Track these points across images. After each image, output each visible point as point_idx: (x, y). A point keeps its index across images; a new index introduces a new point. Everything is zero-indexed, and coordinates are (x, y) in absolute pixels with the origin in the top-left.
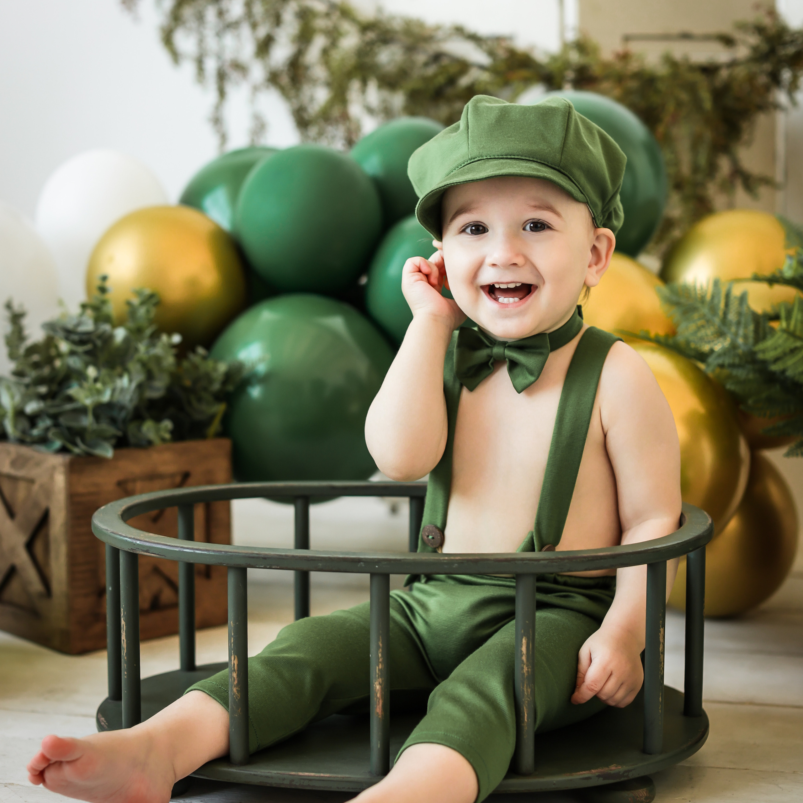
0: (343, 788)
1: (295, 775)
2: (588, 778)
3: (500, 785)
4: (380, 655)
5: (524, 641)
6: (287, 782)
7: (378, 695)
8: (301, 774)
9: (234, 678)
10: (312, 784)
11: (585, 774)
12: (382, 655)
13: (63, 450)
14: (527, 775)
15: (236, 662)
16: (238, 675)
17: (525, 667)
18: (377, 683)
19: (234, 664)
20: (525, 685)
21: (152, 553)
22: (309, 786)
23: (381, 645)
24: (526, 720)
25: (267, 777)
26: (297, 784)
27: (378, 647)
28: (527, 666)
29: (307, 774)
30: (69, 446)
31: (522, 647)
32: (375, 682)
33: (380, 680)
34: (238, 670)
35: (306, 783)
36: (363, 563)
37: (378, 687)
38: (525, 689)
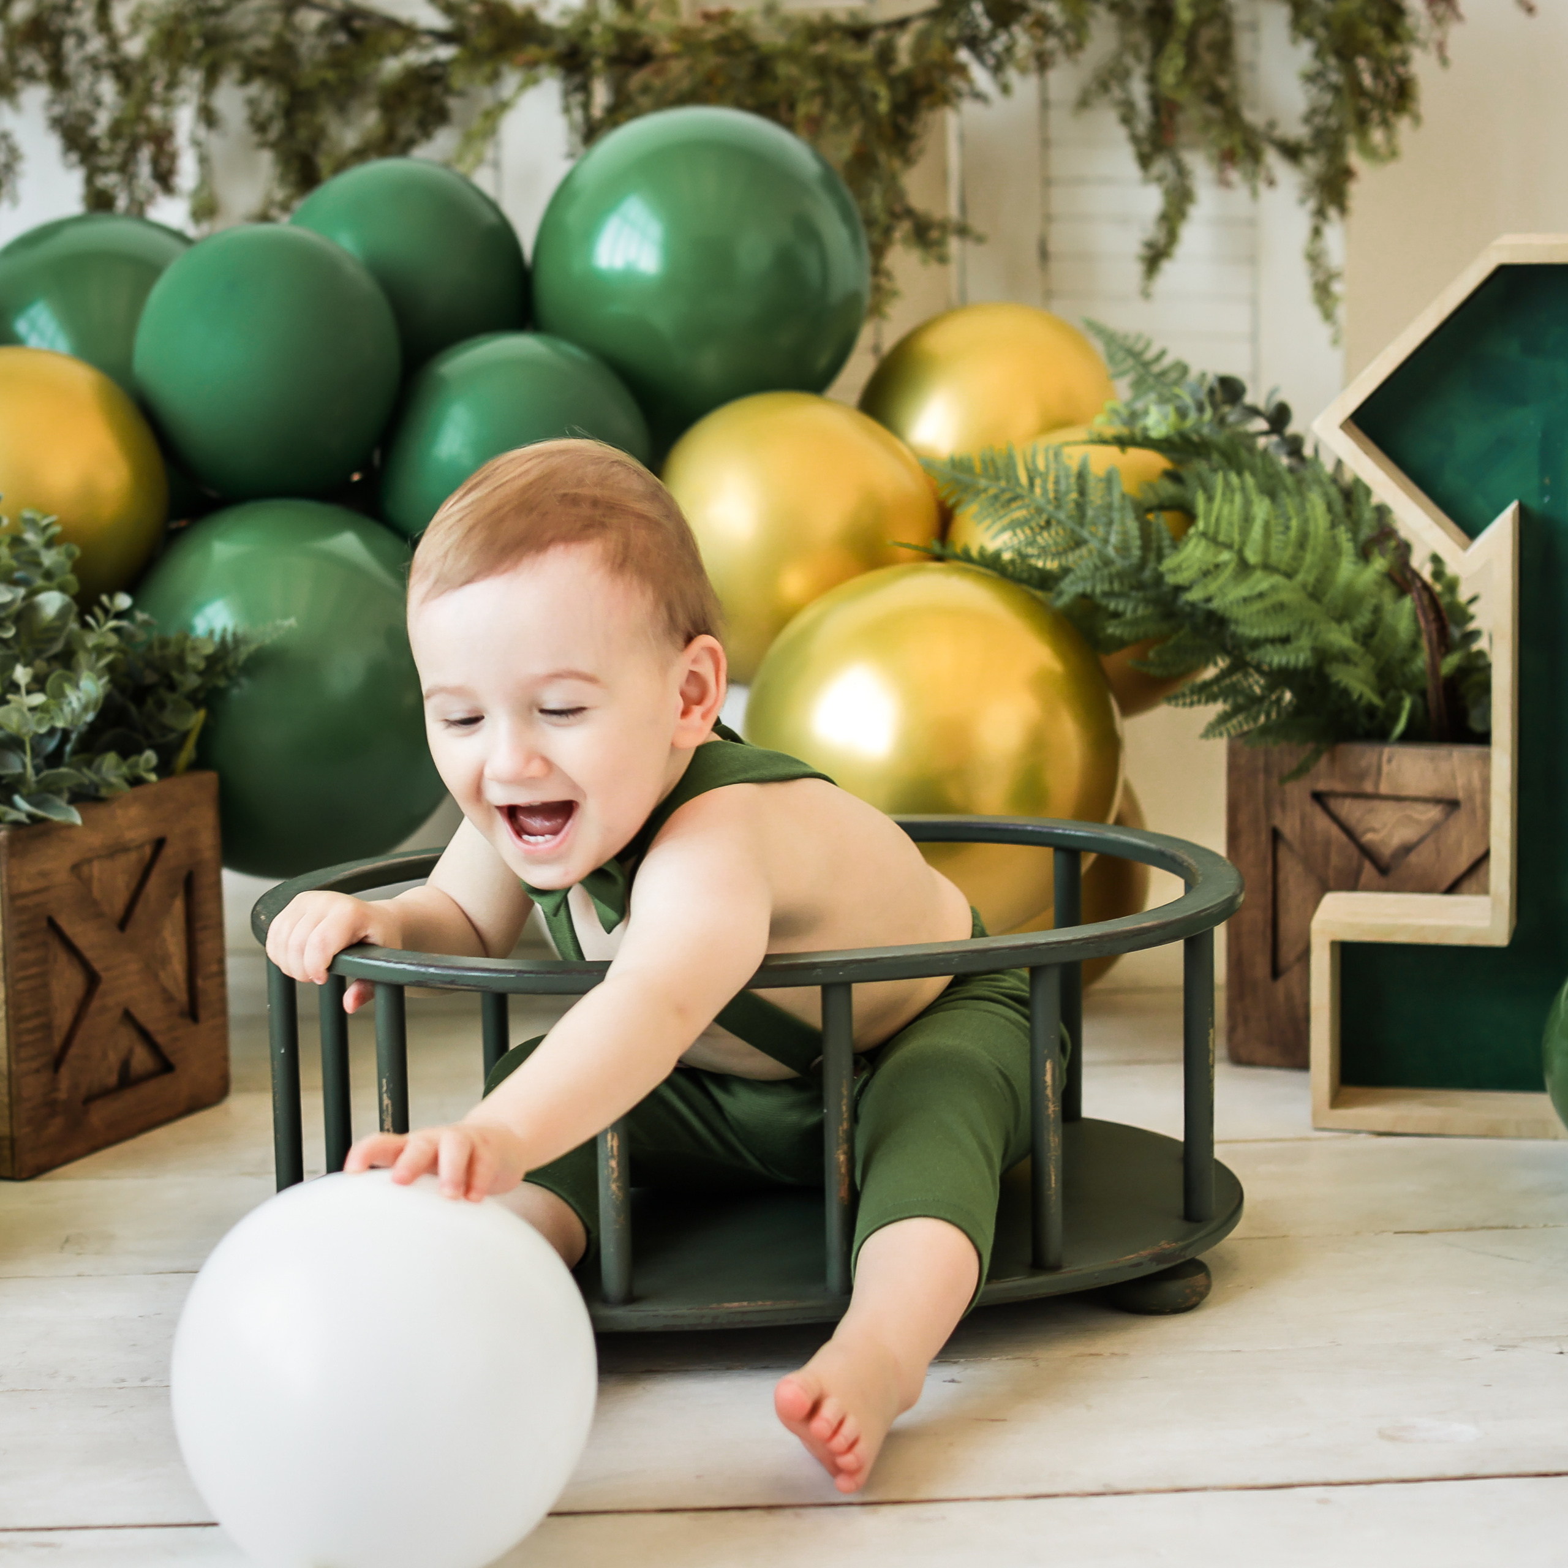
0: (796, 1319)
1: (717, 1309)
2: (1140, 1264)
4: (844, 1108)
5: (1048, 1066)
6: (707, 1321)
7: (843, 1170)
8: (727, 1305)
9: (612, 1169)
10: (747, 1318)
11: (1131, 1258)
14: (1056, 1268)
15: (615, 1143)
16: (618, 1164)
17: (1050, 1104)
18: (840, 1152)
19: (612, 1147)
20: (1052, 1133)
21: (462, 985)
22: (742, 1322)
23: (845, 1092)
24: (1053, 1185)
25: (675, 1316)
26: (724, 1322)
27: (840, 1096)
28: (1053, 1103)
29: (735, 1305)
31: (1045, 1075)
32: (838, 1150)
33: (843, 1146)
34: (618, 1156)
35: (737, 1318)
36: (820, 970)
37: (842, 1158)
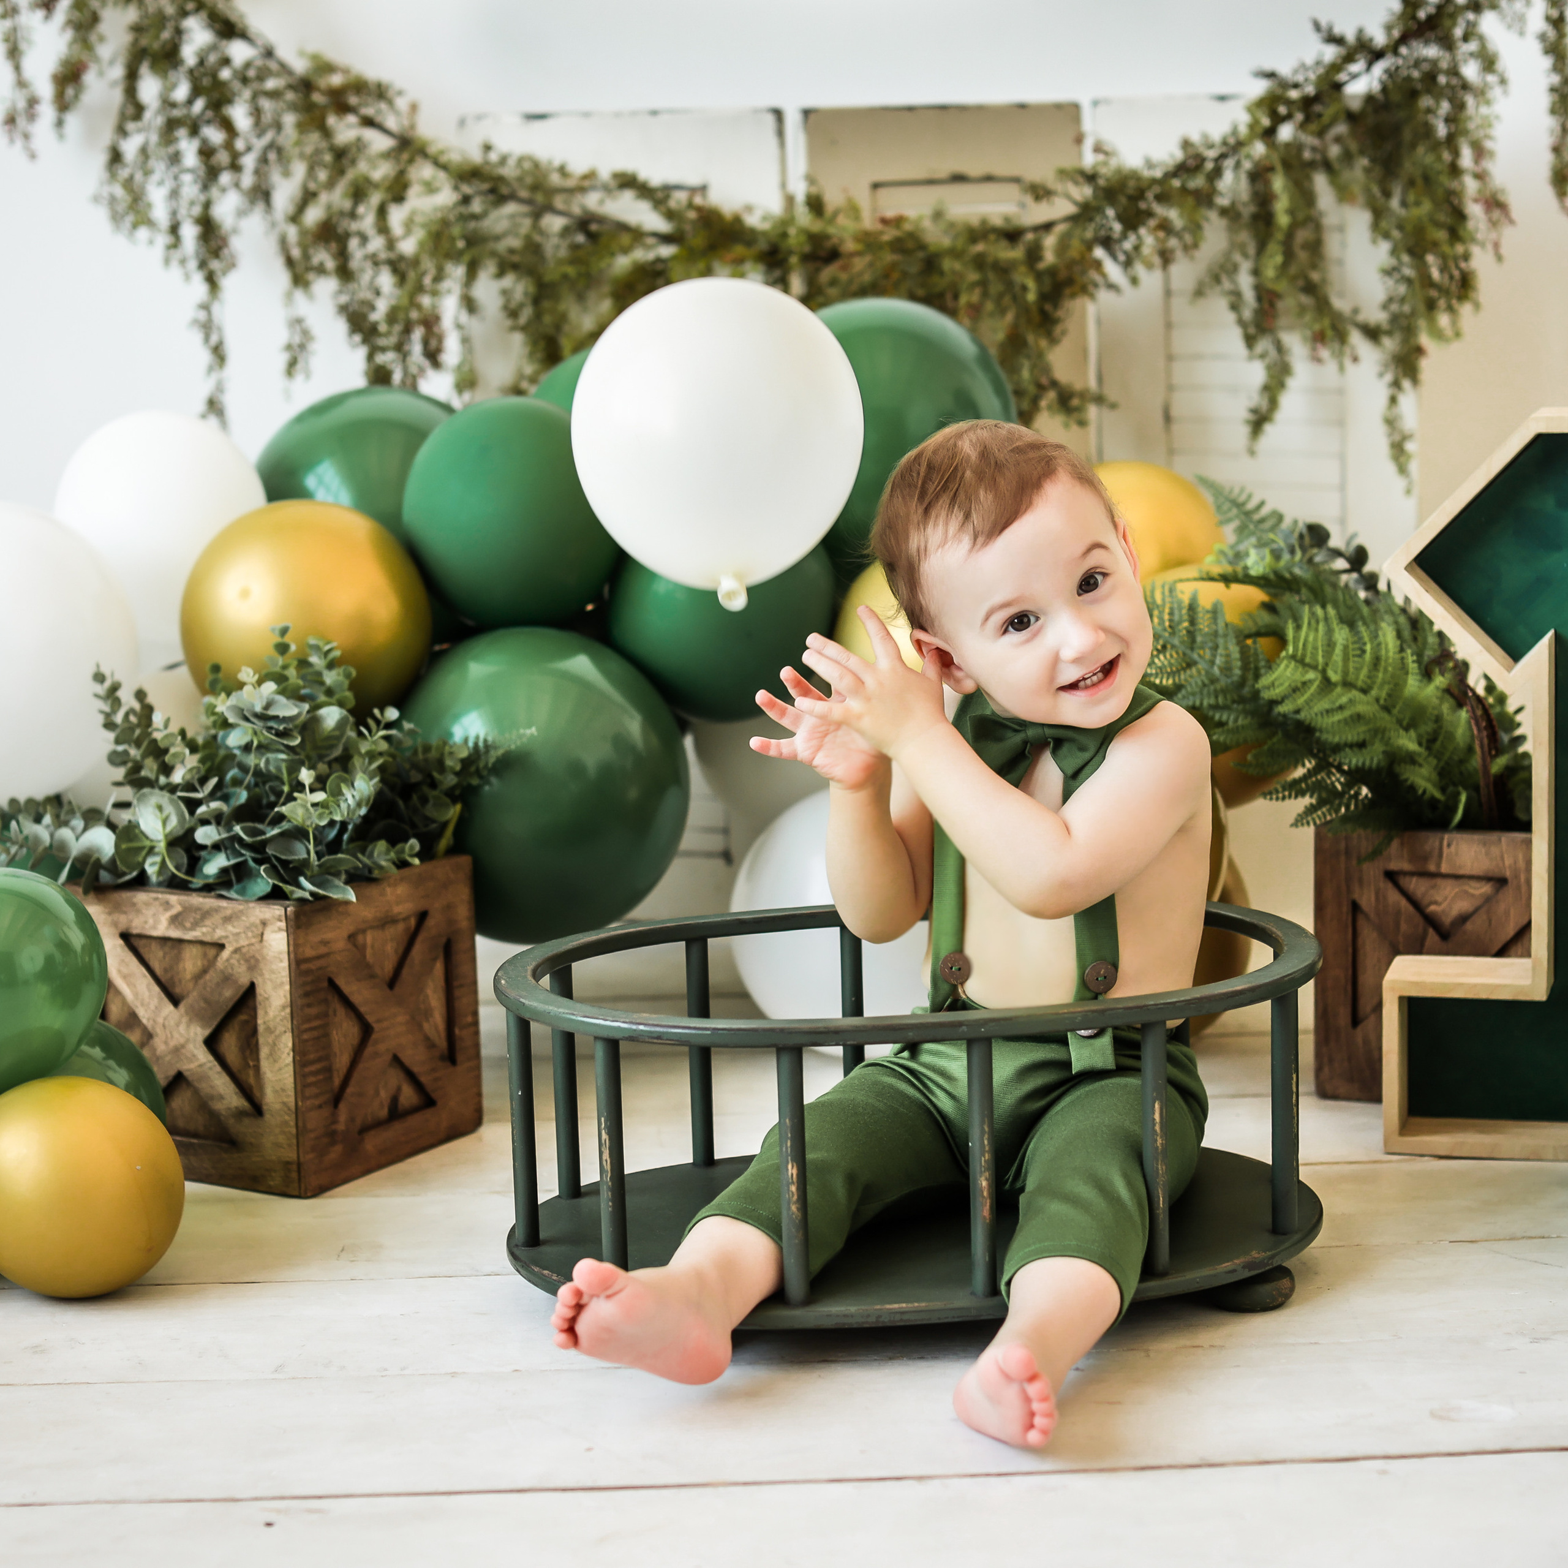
0: (946, 1318)
1: (880, 1309)
2: (1234, 1271)
3: (1137, 1292)
4: (986, 1142)
5: (1157, 1106)
6: (872, 1319)
7: (985, 1194)
8: (888, 1306)
9: (793, 1193)
10: (905, 1317)
11: (1227, 1266)
12: (988, 1142)
13: (276, 895)
14: (1164, 1274)
15: (795, 1172)
16: (798, 1189)
17: (1158, 1138)
18: (983, 1178)
19: (792, 1175)
20: (1160, 1162)
22: (901, 1320)
23: (986, 1129)
24: (1161, 1206)
25: (845, 1316)
26: (886, 1320)
27: (983, 1132)
28: (1161, 1137)
29: (896, 1306)
30: (287, 888)
31: (1154, 1114)
32: (981, 1176)
33: (987, 1174)
34: (797, 1182)
35: (898, 1317)
36: (966, 1027)
37: (984, 1183)
38: (1160, 1166)
